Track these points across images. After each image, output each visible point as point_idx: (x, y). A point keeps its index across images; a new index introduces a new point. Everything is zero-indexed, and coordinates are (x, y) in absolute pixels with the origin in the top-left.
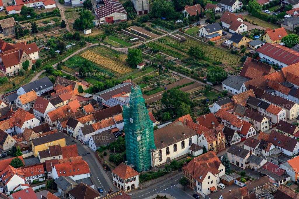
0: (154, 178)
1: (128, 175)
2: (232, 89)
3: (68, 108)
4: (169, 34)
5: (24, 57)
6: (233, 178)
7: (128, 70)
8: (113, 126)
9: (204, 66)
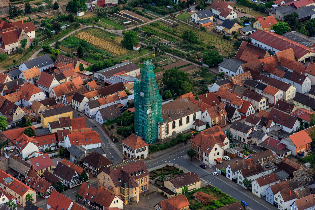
0: (162, 149)
1: (138, 145)
2: (228, 71)
3: (71, 84)
4: (161, 19)
5: (22, 35)
6: (237, 151)
7: (125, 51)
8: (118, 102)
9: (199, 50)
